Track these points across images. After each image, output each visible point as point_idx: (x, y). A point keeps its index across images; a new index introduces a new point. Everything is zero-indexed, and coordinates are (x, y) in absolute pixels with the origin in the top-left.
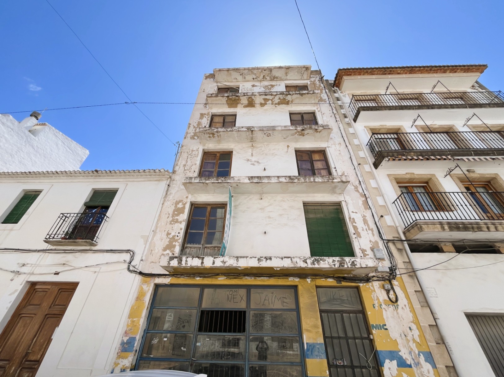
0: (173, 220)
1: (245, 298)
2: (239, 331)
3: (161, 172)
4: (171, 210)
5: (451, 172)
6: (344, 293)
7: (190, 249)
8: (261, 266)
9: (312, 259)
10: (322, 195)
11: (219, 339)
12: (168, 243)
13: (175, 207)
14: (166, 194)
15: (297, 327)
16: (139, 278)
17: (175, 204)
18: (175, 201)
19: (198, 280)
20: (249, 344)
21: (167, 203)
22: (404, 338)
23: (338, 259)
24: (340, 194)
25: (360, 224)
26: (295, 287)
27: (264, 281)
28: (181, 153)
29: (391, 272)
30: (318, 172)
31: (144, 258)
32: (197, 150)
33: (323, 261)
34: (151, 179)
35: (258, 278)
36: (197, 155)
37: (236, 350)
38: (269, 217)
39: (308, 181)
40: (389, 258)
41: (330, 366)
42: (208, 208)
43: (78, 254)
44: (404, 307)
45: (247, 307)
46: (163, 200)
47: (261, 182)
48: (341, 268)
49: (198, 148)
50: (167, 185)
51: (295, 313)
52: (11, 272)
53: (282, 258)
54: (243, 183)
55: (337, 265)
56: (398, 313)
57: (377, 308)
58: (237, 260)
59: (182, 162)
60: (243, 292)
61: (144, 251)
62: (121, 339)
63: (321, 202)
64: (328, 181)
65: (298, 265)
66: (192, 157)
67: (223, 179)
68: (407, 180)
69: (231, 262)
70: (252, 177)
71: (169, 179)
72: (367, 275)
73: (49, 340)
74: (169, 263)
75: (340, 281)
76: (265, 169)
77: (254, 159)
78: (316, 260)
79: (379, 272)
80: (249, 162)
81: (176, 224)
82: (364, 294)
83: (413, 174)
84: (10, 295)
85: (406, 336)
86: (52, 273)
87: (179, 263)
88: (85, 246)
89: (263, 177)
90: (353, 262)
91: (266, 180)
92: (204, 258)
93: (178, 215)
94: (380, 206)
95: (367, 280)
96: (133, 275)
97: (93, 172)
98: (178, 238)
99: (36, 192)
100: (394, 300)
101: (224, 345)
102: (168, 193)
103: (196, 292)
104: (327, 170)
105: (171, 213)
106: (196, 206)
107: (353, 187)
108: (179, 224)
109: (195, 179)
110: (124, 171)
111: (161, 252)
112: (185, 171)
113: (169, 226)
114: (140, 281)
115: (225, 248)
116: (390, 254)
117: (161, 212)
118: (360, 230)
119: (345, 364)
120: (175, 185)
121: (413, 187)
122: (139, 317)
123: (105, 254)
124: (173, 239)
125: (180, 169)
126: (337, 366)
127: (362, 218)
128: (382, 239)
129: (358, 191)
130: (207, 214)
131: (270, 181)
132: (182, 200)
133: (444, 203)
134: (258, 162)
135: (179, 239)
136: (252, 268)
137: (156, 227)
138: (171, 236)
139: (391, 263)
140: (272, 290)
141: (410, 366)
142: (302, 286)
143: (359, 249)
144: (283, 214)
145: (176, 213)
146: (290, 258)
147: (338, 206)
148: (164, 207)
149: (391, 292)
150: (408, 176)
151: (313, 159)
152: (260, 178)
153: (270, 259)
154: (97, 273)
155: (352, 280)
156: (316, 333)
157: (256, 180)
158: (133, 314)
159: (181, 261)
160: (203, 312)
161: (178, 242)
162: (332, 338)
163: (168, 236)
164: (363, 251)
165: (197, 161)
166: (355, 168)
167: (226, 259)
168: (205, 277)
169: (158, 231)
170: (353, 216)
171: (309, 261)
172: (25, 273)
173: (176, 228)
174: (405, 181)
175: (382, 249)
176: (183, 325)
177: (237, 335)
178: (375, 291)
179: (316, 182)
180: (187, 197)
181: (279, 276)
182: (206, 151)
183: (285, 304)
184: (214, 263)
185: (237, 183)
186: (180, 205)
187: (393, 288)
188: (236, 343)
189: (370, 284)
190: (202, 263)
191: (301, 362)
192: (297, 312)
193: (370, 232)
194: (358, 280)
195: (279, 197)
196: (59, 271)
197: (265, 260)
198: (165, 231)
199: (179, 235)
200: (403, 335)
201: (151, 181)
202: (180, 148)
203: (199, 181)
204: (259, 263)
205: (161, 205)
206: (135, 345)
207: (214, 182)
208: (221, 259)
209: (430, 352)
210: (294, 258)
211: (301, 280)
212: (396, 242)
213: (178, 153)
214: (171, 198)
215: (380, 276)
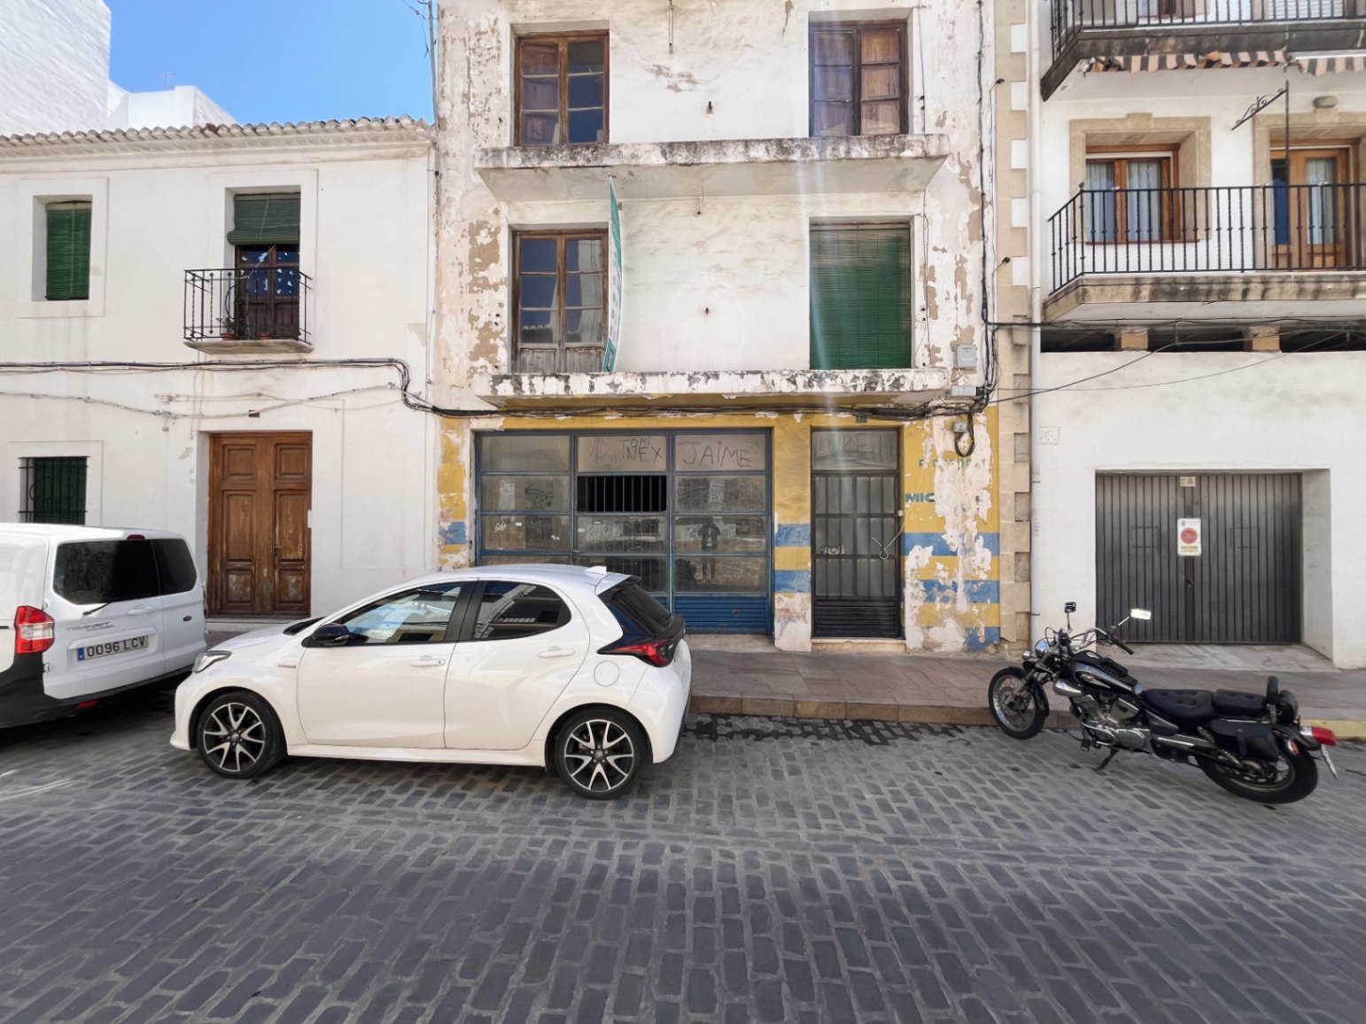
0: (474, 282)
1: (663, 453)
2: (655, 509)
3: (402, 127)
4: (463, 251)
5: (1258, 110)
6: (868, 440)
7: (531, 352)
8: (694, 392)
9: (809, 375)
10: (863, 196)
11: (617, 522)
12: (478, 342)
13: (470, 243)
14: (438, 202)
15: (764, 501)
16: (433, 419)
17: (469, 232)
18: (466, 225)
19: (563, 421)
20: (673, 528)
21: (448, 231)
22: (960, 515)
23: (864, 374)
24: (916, 191)
25: (944, 283)
26: (768, 431)
27: (702, 420)
28: (444, 42)
29: (978, 398)
30: (871, 110)
31: (432, 378)
32: (493, 31)
33: (832, 379)
34: (382, 152)
35: (689, 416)
36: (494, 52)
37: (651, 539)
38: (719, 269)
39: (829, 157)
40: (985, 365)
41: (814, 555)
42: (559, 244)
43: (278, 372)
44: (980, 464)
45: (668, 469)
46: (432, 221)
47: (696, 161)
48: (869, 392)
49: (495, 22)
50: (433, 174)
51: (763, 477)
52: (154, 413)
53: (742, 375)
54: (647, 167)
55: (861, 386)
56: (963, 474)
57: (925, 466)
58: (643, 381)
59: (454, 84)
60: (659, 442)
61: (427, 361)
62: (437, 526)
63: (860, 221)
64: (887, 157)
65: (776, 389)
66: (483, 59)
67: (588, 153)
68: (1123, 138)
69: (629, 386)
70: (671, 145)
71: (433, 152)
72: (925, 405)
73: (307, 533)
74: (495, 391)
75: (865, 417)
76: (710, 107)
77: (676, 66)
78: (815, 376)
79: (952, 398)
80: (663, 78)
81: (487, 293)
82: (908, 442)
83: (1148, 116)
84: (182, 457)
85: (964, 510)
86: (244, 415)
87: (515, 389)
88: (287, 352)
89: (703, 143)
90: (897, 380)
91: (713, 153)
92: (568, 377)
93: (484, 266)
94: (1014, 229)
95: (923, 413)
96: (421, 414)
97: (202, 131)
98: (499, 328)
99: (75, 202)
100: (964, 450)
101: (627, 531)
102: (443, 201)
103: (563, 444)
104: (898, 103)
105: (465, 260)
106: (525, 237)
107: (957, 170)
108: (492, 291)
109: (509, 155)
110: (293, 127)
111: (467, 363)
112: (472, 119)
113: (469, 299)
114: (439, 426)
115: (613, 351)
116: (992, 356)
117: (437, 258)
118: (939, 300)
119: (843, 552)
120: (455, 173)
121: (1130, 161)
122: (460, 489)
123: (341, 370)
124: (487, 332)
125: (454, 112)
126: (827, 556)
127: (955, 267)
128: (986, 321)
129: (967, 182)
130: (559, 260)
131: (724, 160)
132: (487, 223)
133: (1189, 215)
134: (690, 79)
135: (502, 330)
136: (675, 396)
137: (439, 303)
138: (480, 324)
139: (987, 378)
140: (719, 437)
141: (954, 554)
142: (782, 428)
143: (926, 346)
144: (754, 259)
145: (478, 260)
146: (759, 375)
147: (902, 232)
148: (442, 245)
149: (966, 437)
150: (1129, 127)
151: (864, 61)
152: (693, 146)
153: (716, 376)
154: (340, 412)
155: (891, 414)
156: (799, 509)
157: (682, 157)
158: (446, 484)
159: (520, 384)
160: (581, 479)
161: (501, 338)
162: (827, 516)
163: (472, 325)
164: (932, 351)
165: (500, 77)
166: (981, 99)
167: (618, 377)
168: (576, 415)
169: (445, 311)
170: (935, 259)
171: (800, 380)
172: (185, 416)
173: (486, 302)
174: (1116, 143)
175: (978, 346)
176: (546, 501)
177: (652, 516)
178: (931, 435)
179: (852, 159)
180: (497, 212)
181: (735, 410)
182: (523, 32)
183: (743, 462)
184: (592, 387)
185: (630, 165)
186: (483, 238)
187: (971, 430)
188: (652, 527)
189: (926, 422)
190: (567, 388)
191: (766, 552)
192: (767, 476)
193: (963, 303)
194: (903, 415)
195: (747, 206)
196: (256, 408)
197: (703, 378)
198: (462, 310)
199: (498, 320)
200: (960, 509)
201: (381, 157)
202: (435, 22)
203: (523, 162)
204: (690, 385)
205: (433, 238)
206: (467, 533)
207: (566, 164)
208: (607, 378)
209: (998, 535)
210: (768, 373)
211: (783, 417)
212: (1017, 329)
213: (433, 43)
214: (454, 217)
215: (953, 406)
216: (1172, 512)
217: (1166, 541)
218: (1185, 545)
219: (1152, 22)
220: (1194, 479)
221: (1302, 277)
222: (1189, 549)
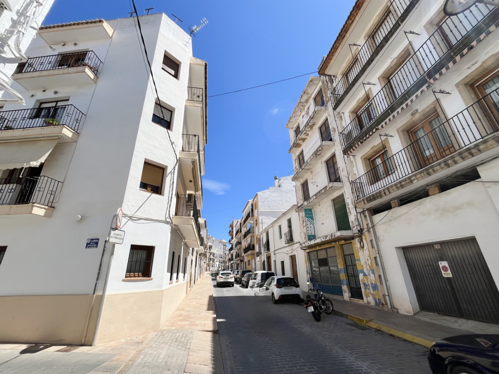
10: (336, 192)
13: (302, 220)
18: (301, 217)
19: (314, 249)
22: (366, 264)
25: (350, 206)
29: (360, 232)
32: (299, 186)
38: (323, 215)
41: (348, 276)
43: (293, 246)
44: (366, 249)
45: (327, 257)
56: (364, 253)
60: (325, 251)
72: (354, 236)
76: (317, 186)
79: (357, 233)
80: (313, 184)
81: (304, 228)
82: (353, 246)
83: (374, 146)
95: (354, 238)
98: (306, 234)
100: (362, 247)
102: (299, 214)
103: (316, 253)
116: (361, 221)
118: (351, 210)
123: (296, 244)
127: (351, 201)
128: (357, 213)
134: (315, 182)
141: (367, 275)
142: (336, 246)
144: (326, 211)
149: (362, 243)
150: (371, 152)
151: (334, 163)
156: (341, 264)
160: (319, 260)
162: (348, 266)
164: (352, 222)
166: (346, 163)
170: (348, 201)
172: (288, 254)
175: (359, 219)
178: (356, 244)
183: (333, 254)
187: (362, 240)
189: (355, 240)
192: (336, 257)
193: (354, 209)
194: (351, 239)
198: (303, 231)
199: (306, 232)
200: (365, 262)
206: (308, 271)
209: (373, 269)
211: (335, 243)
216: (435, 259)
217: (437, 271)
218: (445, 272)
219: (369, 124)
220: (439, 245)
221: (445, 159)
222: (448, 274)
